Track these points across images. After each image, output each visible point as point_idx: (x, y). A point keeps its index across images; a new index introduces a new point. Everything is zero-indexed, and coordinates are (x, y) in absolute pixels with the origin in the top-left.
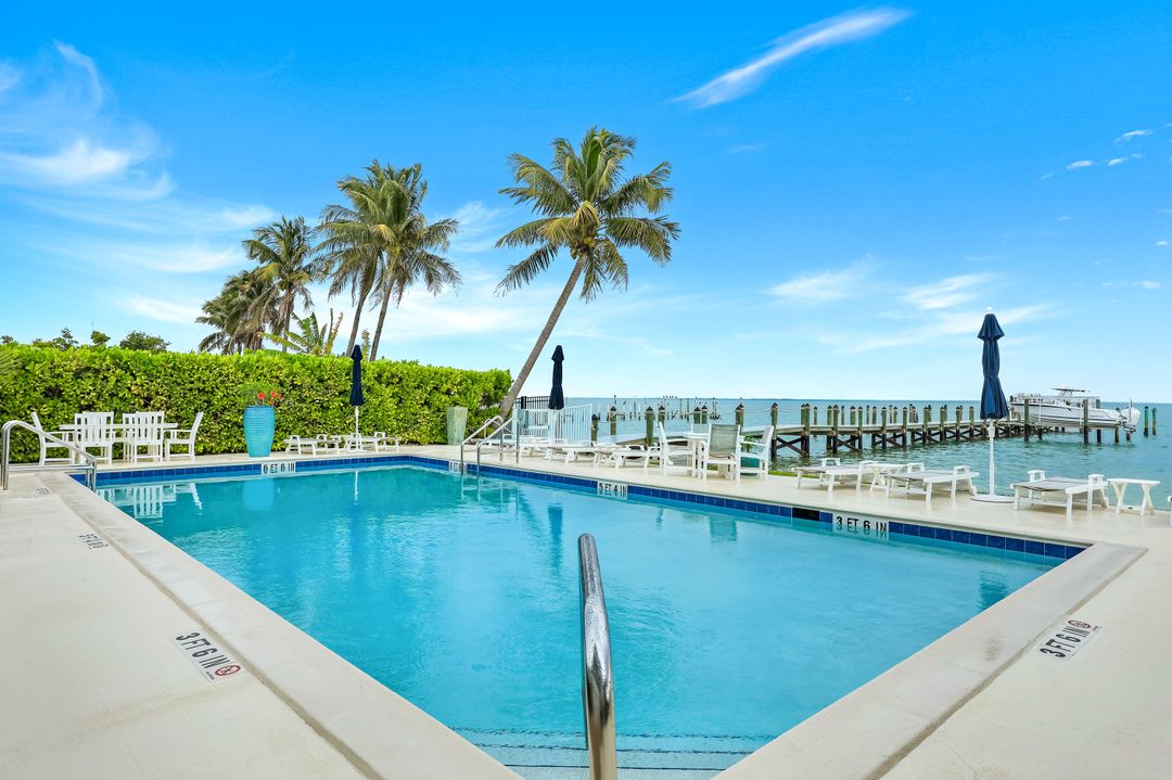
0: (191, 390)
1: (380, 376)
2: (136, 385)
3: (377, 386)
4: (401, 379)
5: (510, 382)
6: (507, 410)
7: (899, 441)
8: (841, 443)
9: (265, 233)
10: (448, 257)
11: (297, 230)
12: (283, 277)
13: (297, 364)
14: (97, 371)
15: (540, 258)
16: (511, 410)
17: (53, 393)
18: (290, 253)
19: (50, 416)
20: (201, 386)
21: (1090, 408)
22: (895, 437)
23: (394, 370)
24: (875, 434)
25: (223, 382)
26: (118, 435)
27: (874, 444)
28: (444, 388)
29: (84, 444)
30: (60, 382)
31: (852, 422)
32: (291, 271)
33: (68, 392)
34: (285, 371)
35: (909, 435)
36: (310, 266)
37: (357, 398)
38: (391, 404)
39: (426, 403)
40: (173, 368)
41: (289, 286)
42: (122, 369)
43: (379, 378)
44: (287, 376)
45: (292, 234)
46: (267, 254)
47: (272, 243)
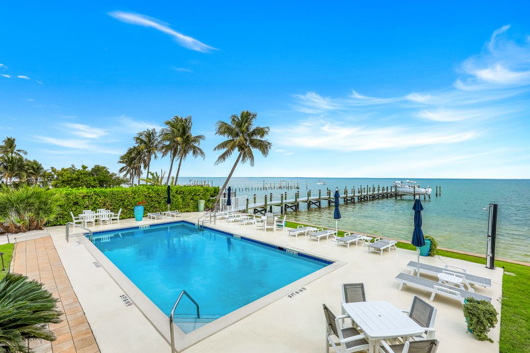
0: (118, 200)
1: (177, 191)
2: (100, 200)
3: (176, 195)
4: (183, 192)
5: (219, 190)
6: (218, 200)
8: (332, 202)
9: (141, 134)
10: (200, 147)
11: (152, 134)
12: (147, 149)
13: (151, 190)
14: (89, 196)
15: (229, 152)
16: (219, 200)
17: (76, 204)
18: (150, 141)
19: (75, 211)
20: (121, 199)
21: (416, 188)
23: (181, 190)
25: (127, 197)
26: (96, 217)
28: (198, 194)
29: (86, 221)
30: (78, 200)
32: (150, 147)
33: (80, 203)
34: (147, 192)
36: (157, 145)
37: (169, 202)
38: (180, 200)
39: (192, 199)
40: (112, 194)
41: (149, 152)
42: (97, 195)
43: (176, 192)
44: (148, 194)
45: (150, 135)
46: (142, 141)
47: (144, 138)
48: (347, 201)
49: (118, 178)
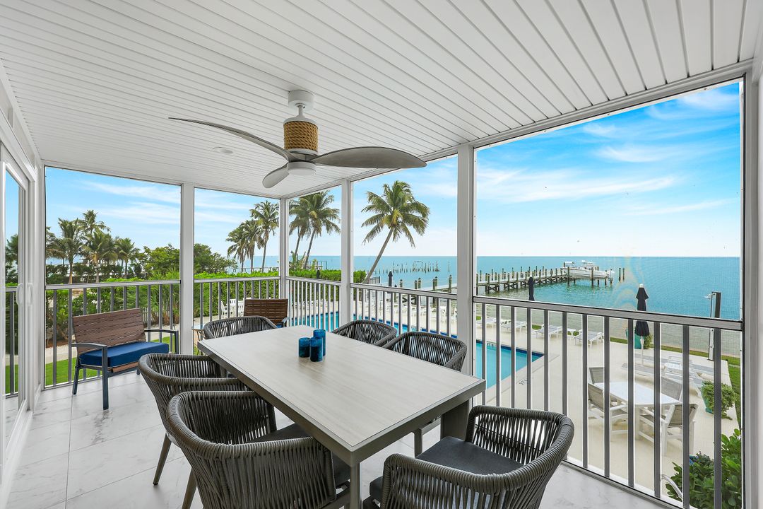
7: (515, 286)
8: (491, 288)
9: (258, 206)
15: (377, 229)
21: (594, 270)
22: (514, 285)
24: (505, 284)
27: (505, 287)
31: (496, 279)
35: (519, 283)
41: (266, 227)
46: (258, 214)
47: (260, 210)
48: (489, 290)
49: (222, 260)
